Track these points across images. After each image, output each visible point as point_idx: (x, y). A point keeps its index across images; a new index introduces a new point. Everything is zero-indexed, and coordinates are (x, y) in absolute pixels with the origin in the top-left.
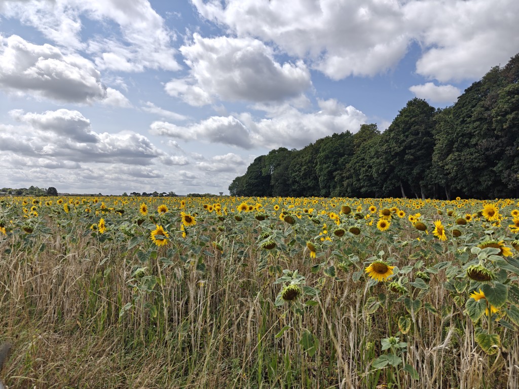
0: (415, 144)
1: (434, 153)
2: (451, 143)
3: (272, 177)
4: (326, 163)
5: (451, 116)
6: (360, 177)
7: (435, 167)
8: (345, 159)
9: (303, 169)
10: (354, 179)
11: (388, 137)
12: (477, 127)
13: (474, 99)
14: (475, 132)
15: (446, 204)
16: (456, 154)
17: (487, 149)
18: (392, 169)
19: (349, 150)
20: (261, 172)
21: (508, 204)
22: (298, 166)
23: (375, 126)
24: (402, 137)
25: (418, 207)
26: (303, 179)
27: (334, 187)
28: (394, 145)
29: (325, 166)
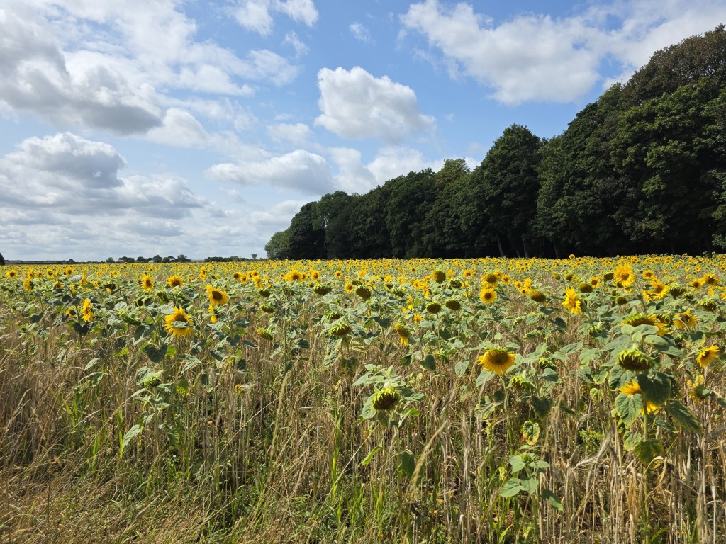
0: (515, 186)
1: (540, 198)
2: (560, 184)
3: (327, 231)
4: (398, 213)
5: (560, 148)
6: (445, 230)
7: (541, 216)
8: (423, 207)
9: (368, 221)
10: (437, 233)
11: (480, 176)
12: (591, 164)
13: (588, 126)
14: (589, 169)
15: (558, 265)
16: (566, 198)
17: (604, 192)
18: (486, 218)
19: (429, 194)
20: (311, 225)
21: (634, 263)
22: (361, 217)
23: (463, 161)
24: (498, 176)
25: (523, 269)
26: (368, 235)
27: (411, 244)
28: (489, 186)
29: (398, 216)
